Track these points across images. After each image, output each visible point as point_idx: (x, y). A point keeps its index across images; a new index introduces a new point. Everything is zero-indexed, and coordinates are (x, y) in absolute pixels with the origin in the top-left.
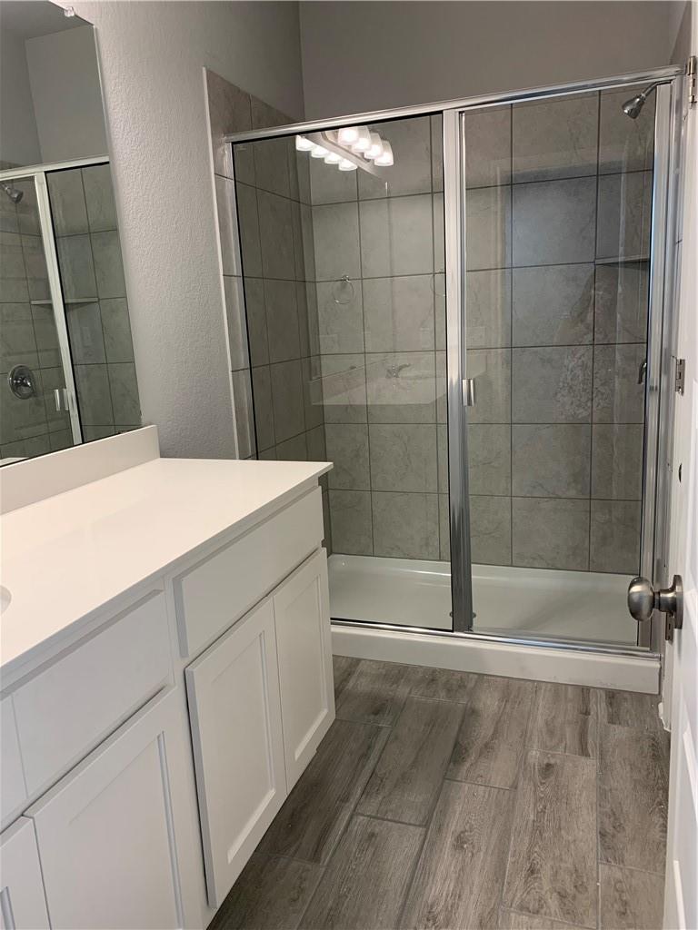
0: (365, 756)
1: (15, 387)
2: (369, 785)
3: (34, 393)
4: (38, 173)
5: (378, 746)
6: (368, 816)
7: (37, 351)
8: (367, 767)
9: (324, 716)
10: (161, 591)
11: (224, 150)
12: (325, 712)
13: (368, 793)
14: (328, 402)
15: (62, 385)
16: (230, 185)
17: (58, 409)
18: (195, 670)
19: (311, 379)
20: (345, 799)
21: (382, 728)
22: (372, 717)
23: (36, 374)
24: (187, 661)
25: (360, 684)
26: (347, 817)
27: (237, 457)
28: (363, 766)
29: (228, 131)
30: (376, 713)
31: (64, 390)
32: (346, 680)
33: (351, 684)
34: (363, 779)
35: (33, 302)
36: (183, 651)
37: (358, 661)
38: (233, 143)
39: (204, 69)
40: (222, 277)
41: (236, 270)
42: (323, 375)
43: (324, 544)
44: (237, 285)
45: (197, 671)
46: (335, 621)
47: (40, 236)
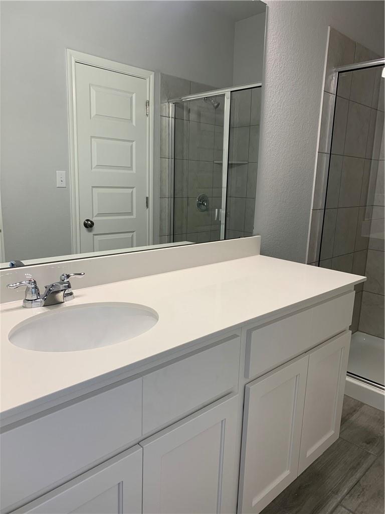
0: (355, 469)
1: (199, 205)
2: (353, 490)
3: (207, 210)
4: (227, 92)
5: (365, 466)
6: (348, 510)
7: (213, 188)
8: (354, 477)
9: (331, 434)
10: (239, 336)
11: (332, 77)
12: (333, 432)
13: (352, 494)
14: (372, 236)
15: (219, 208)
16: (332, 98)
17: (216, 219)
18: (251, 387)
19: (364, 220)
20: (336, 492)
21: (370, 454)
22: (365, 444)
23: (210, 199)
24: (248, 380)
25: (361, 420)
26: (334, 505)
27: (306, 262)
28: (352, 475)
29: (337, 66)
30: (368, 443)
31: (221, 210)
32: (351, 414)
33: (353, 418)
34: (350, 484)
35: (215, 162)
36: (246, 375)
37: (362, 404)
38: (339, 72)
39: (329, 27)
40: (317, 153)
41: (327, 149)
42: (373, 219)
43: (350, 328)
44: (326, 158)
45: (252, 388)
46: (349, 374)
47: (223, 126)
